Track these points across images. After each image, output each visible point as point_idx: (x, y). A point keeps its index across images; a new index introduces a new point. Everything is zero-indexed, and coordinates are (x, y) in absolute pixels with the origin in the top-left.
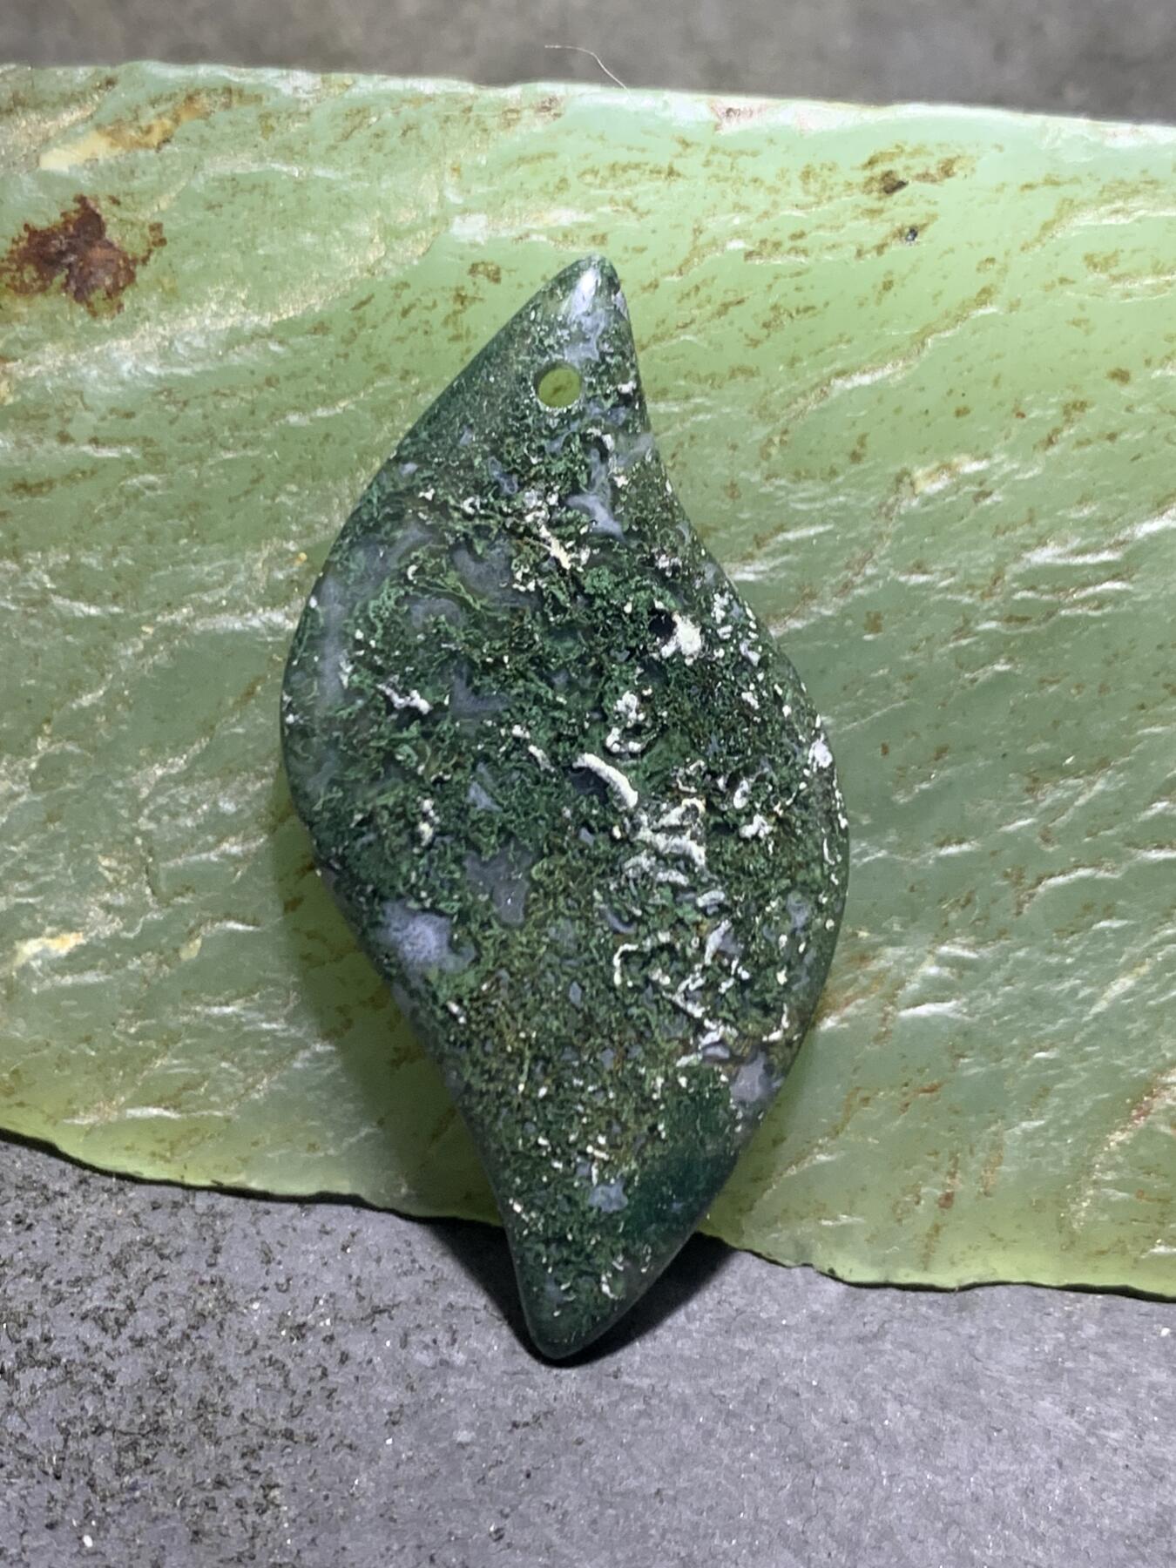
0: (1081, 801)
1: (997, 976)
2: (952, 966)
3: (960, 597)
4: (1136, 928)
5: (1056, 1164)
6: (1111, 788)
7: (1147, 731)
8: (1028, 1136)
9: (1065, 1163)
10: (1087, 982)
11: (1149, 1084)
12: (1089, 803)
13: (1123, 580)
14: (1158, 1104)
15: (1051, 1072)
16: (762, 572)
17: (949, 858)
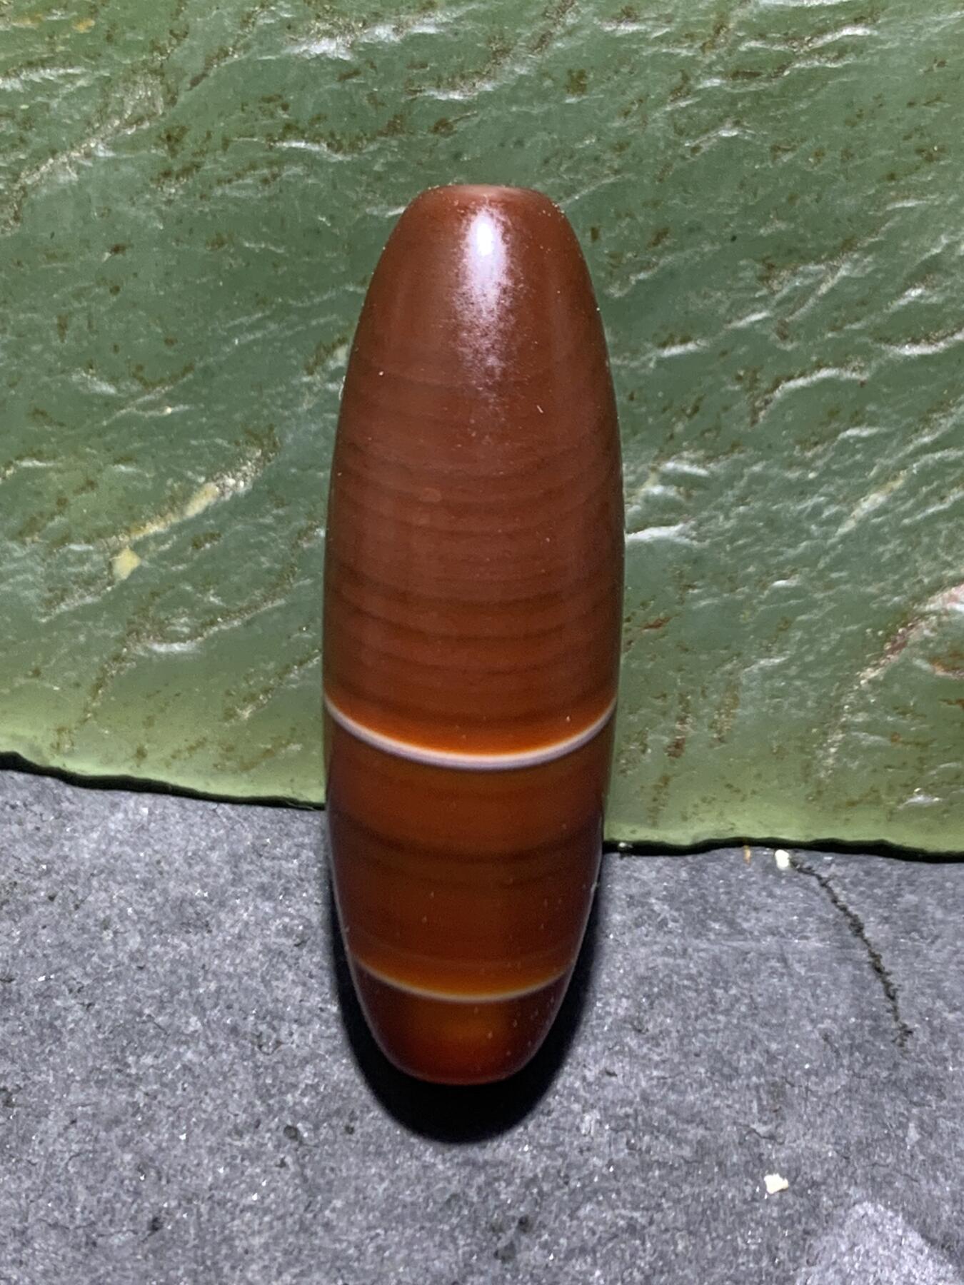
0: (824, 289)
1: (730, 495)
2: (679, 486)
3: (678, 51)
4: (888, 436)
5: (800, 705)
6: (857, 273)
7: (899, 205)
8: (768, 675)
9: (810, 704)
10: (832, 500)
11: (904, 615)
12: (832, 290)
13: (867, 26)
14: (914, 636)
15: (793, 602)
16: (443, 24)
17: (672, 359)
